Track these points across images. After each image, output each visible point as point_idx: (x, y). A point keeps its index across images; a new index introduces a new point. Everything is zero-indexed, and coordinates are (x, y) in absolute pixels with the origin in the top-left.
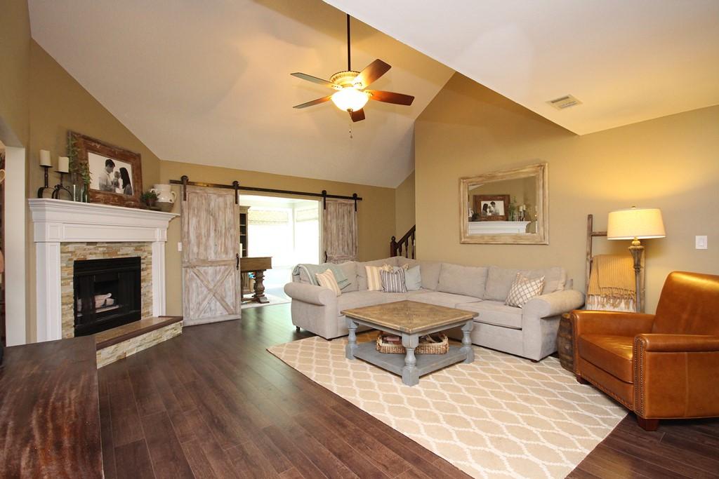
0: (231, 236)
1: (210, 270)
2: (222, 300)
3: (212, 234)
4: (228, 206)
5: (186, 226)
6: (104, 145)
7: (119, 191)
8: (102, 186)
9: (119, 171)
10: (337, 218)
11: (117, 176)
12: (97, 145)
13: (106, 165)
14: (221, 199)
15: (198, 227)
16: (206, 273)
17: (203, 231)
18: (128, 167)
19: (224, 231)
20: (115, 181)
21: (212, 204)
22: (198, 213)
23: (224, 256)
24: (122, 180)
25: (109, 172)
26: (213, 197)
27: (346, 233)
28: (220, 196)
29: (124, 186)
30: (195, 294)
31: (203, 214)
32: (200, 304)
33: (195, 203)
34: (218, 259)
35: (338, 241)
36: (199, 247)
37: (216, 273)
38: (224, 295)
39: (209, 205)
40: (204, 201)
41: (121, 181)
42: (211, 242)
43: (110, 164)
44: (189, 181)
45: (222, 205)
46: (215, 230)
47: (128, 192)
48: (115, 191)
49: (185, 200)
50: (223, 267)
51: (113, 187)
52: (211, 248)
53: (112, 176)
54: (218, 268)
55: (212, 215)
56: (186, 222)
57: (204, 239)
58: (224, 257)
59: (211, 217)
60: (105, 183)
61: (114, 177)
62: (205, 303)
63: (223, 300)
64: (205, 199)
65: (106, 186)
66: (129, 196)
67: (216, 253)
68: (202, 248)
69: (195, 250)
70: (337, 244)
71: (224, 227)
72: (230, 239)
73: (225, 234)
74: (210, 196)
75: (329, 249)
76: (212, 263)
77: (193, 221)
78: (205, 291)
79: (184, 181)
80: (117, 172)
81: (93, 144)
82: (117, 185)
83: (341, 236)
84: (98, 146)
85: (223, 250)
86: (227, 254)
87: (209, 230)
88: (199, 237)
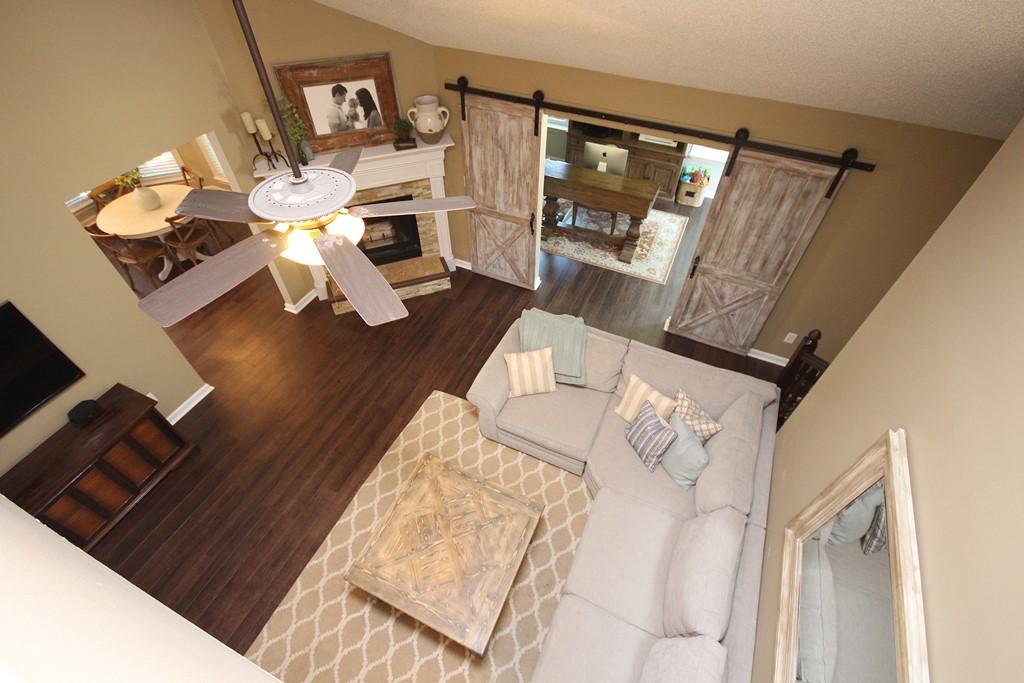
0: (527, 185)
1: (499, 223)
2: (512, 262)
3: (501, 176)
4: (525, 135)
5: (468, 159)
6: (324, 67)
7: (361, 125)
8: (333, 126)
9: (355, 97)
10: (759, 201)
11: (353, 104)
12: (312, 71)
13: (334, 96)
14: (514, 123)
15: (483, 163)
16: (494, 225)
17: (490, 170)
18: (370, 85)
19: (517, 175)
20: (352, 113)
21: (501, 130)
22: (482, 140)
23: (516, 210)
24: (362, 109)
25: (340, 104)
26: (503, 117)
27: (770, 237)
28: (513, 117)
29: (367, 116)
30: (482, 244)
31: (490, 145)
32: (488, 256)
33: (478, 125)
34: (508, 213)
35: (741, 247)
36: (485, 189)
37: (505, 229)
38: (515, 257)
39: (497, 132)
40: (489, 123)
41: (360, 111)
42: (500, 187)
43: (339, 92)
44: (470, 85)
45: (516, 133)
46: (505, 171)
47: (373, 123)
48: (354, 127)
49: (464, 119)
50: (515, 225)
51: (349, 123)
52: (499, 196)
53: (346, 108)
54: (508, 224)
55: (500, 147)
56: (467, 152)
57: (491, 181)
58: (516, 212)
59: (500, 151)
60: (338, 122)
61: (349, 108)
62: (493, 258)
63: (514, 263)
64: (492, 121)
65: (339, 125)
66: (378, 128)
67: (506, 204)
68: (489, 192)
69: (481, 192)
70: (734, 251)
71: (517, 170)
72: (525, 189)
73: (519, 179)
74: (498, 116)
75: (711, 254)
76: (501, 216)
77: (477, 153)
78: (494, 246)
79: (462, 86)
80: (352, 100)
81: (307, 73)
82: (355, 117)
83: (752, 239)
84: (315, 73)
85: (515, 202)
86: (520, 208)
87: (497, 169)
88: (484, 175)
